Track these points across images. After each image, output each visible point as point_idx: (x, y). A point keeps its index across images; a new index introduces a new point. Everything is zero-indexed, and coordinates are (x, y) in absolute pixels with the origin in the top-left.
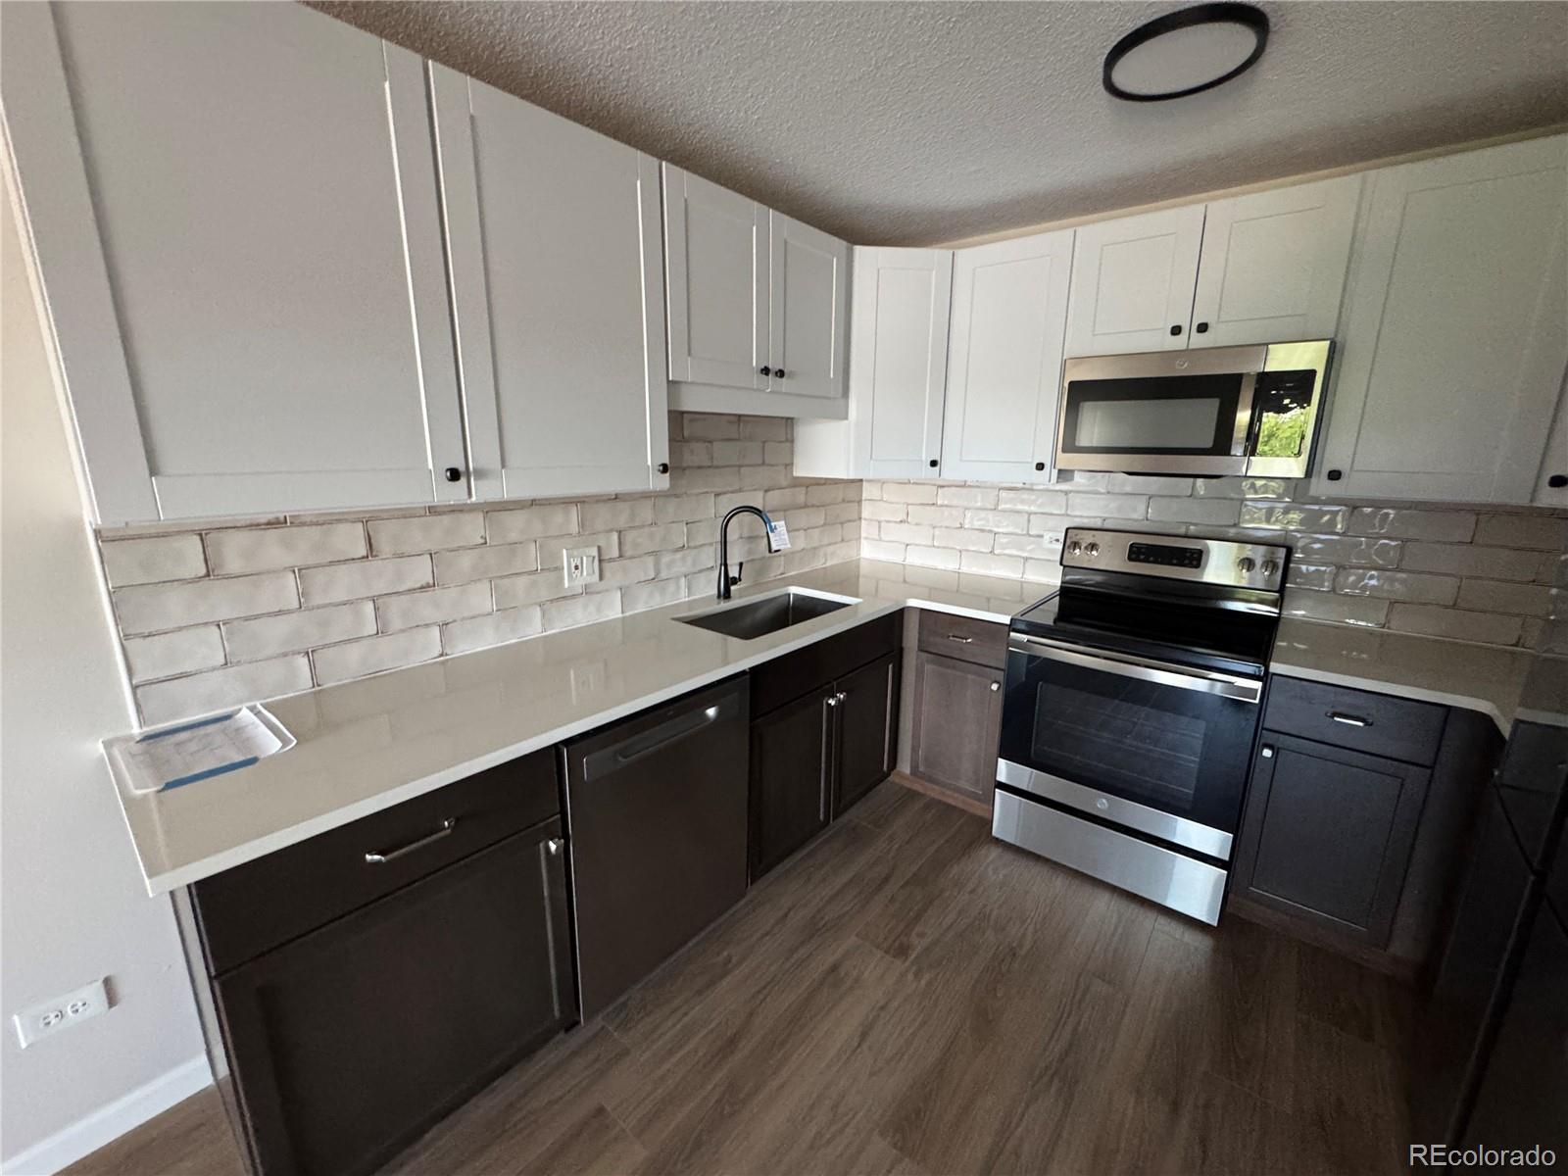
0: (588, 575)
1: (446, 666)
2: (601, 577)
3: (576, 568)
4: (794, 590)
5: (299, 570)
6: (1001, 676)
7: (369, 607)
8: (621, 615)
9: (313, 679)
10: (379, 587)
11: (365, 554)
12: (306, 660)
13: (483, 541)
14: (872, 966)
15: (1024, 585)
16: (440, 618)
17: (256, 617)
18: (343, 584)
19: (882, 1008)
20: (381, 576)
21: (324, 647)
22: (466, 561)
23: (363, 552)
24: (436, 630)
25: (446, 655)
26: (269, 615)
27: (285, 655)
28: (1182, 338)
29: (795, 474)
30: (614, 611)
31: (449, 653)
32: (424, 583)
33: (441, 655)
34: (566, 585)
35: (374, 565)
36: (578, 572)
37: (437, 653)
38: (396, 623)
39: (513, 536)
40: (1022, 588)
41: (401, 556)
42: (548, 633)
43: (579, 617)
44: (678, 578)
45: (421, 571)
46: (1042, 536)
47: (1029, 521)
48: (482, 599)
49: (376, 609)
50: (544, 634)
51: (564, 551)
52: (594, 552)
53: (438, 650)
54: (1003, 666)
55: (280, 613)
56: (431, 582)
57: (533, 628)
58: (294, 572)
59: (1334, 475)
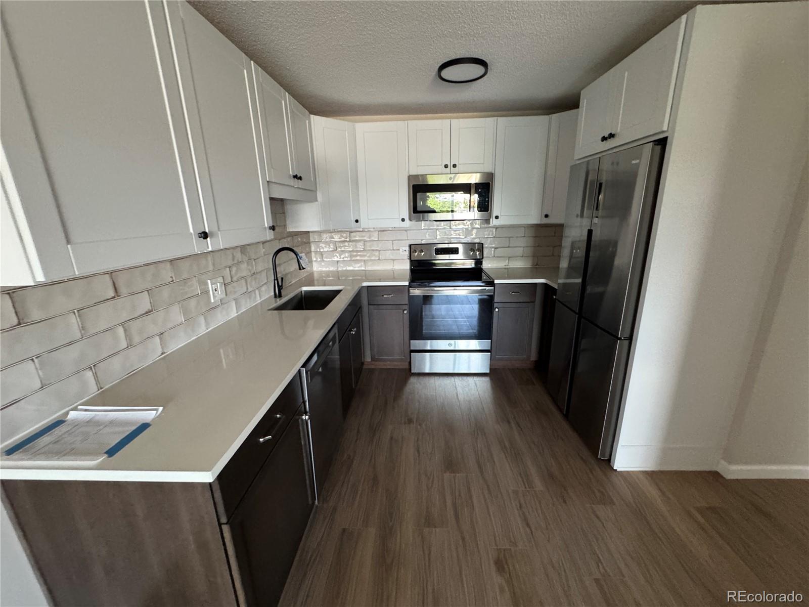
0: (220, 294)
1: (166, 359)
2: (226, 295)
3: (215, 290)
4: (305, 289)
5: (78, 311)
6: (407, 307)
7: (121, 330)
8: (237, 314)
9: (97, 385)
10: (125, 316)
11: (113, 295)
12: (91, 373)
13: (171, 280)
14: (404, 430)
15: (395, 271)
16: (158, 332)
17: (57, 349)
18: (105, 317)
19: (418, 440)
20: (123, 309)
21: (100, 362)
22: (166, 293)
23: (111, 293)
24: (157, 339)
25: (165, 353)
26: (65, 346)
27: (78, 372)
28: (448, 169)
29: (288, 231)
30: (234, 314)
31: (166, 352)
32: (146, 310)
33: (162, 354)
34: (212, 301)
35: (119, 302)
36: (216, 292)
37: (160, 353)
38: (136, 339)
39: (185, 276)
40: (394, 273)
41: (133, 294)
42: (209, 330)
43: (220, 319)
44: (254, 291)
45: (144, 302)
46: (399, 250)
47: (393, 244)
48: (177, 315)
49: (125, 331)
50: (207, 331)
51: (209, 281)
52: (221, 280)
53: (159, 351)
54: (407, 303)
55: (70, 344)
56: (151, 308)
57: (202, 330)
58: (74, 313)
59: (497, 217)
